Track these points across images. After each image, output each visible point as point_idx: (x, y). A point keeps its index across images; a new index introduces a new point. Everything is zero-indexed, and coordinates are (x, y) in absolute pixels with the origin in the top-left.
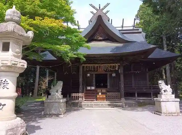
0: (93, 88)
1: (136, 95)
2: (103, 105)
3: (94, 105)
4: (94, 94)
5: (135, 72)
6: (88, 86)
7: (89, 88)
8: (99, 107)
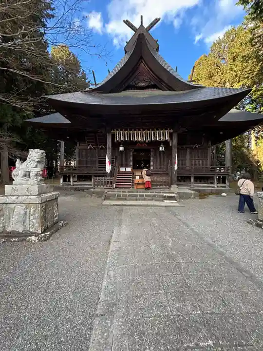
0: (129, 169)
1: (192, 180)
2: (143, 196)
3: (130, 195)
4: (131, 178)
5: (192, 146)
6: (122, 167)
7: (122, 169)
8: (137, 200)
